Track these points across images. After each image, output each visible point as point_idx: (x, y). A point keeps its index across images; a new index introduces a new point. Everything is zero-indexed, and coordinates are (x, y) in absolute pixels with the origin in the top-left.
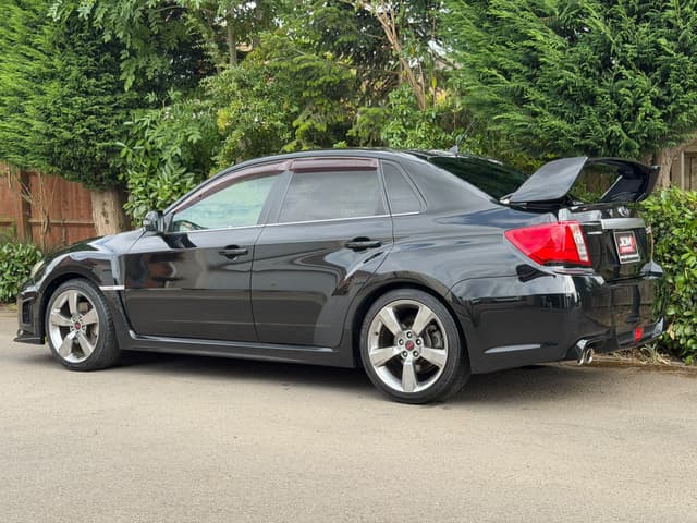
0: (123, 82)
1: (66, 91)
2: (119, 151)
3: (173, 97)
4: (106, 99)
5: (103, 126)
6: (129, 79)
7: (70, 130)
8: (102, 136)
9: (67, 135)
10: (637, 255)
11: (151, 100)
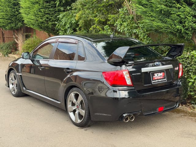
0: (56, 3)
1: (40, 7)
2: (56, 25)
3: (68, 9)
4: (52, 9)
5: (51, 17)
6: (58, 3)
7: (42, 19)
8: (51, 20)
9: (41, 20)
10: (165, 79)
11: (62, 10)
